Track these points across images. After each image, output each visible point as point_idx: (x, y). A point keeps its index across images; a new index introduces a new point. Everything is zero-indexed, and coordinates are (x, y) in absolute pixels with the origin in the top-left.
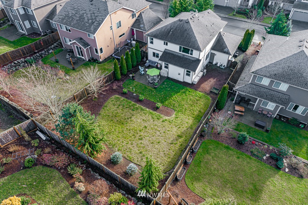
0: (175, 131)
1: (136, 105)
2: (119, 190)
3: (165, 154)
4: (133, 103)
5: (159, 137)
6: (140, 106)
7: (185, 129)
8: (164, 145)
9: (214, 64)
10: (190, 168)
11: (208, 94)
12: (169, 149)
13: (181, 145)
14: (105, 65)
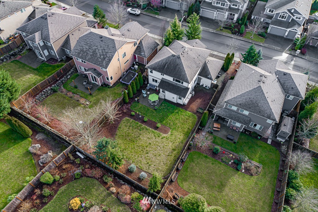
0: (170, 146)
1: (142, 126)
3: (164, 163)
4: (140, 123)
5: (159, 151)
6: (145, 126)
7: (178, 143)
8: (163, 157)
9: (201, 85)
10: (180, 173)
11: (195, 113)
12: (167, 160)
13: (175, 156)
14: (115, 89)
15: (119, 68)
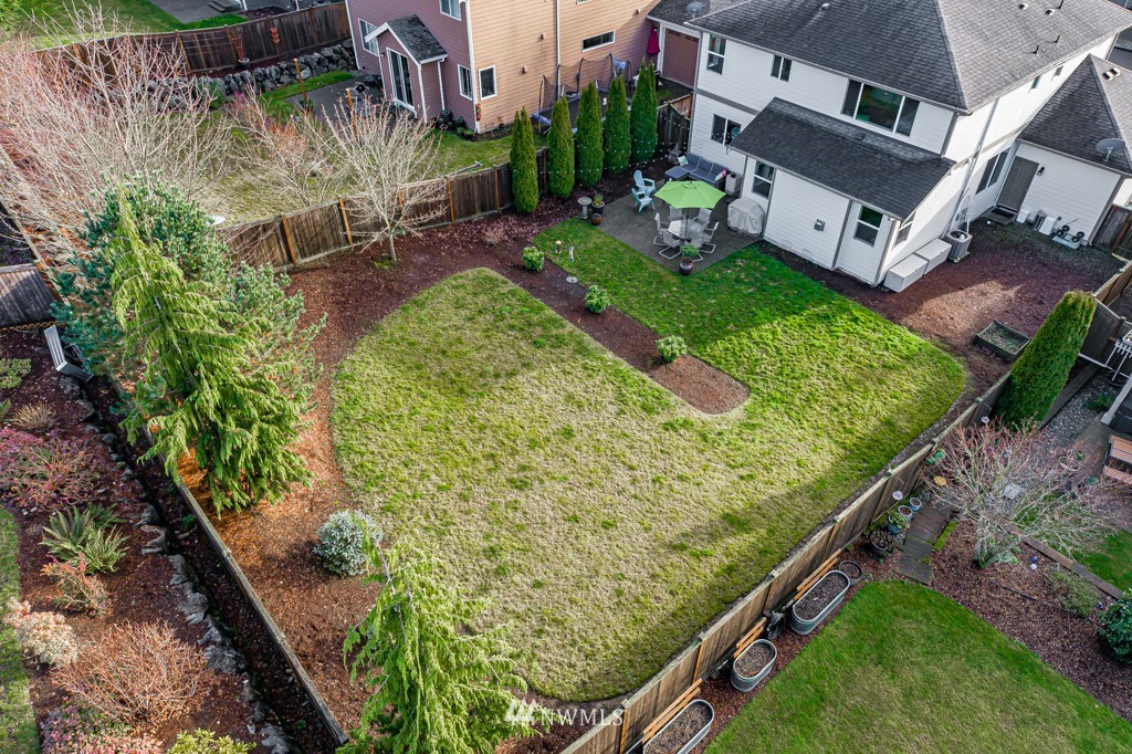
0: (717, 489)
1: (563, 326)
2: (259, 724)
3: (619, 593)
4: (550, 312)
5: (618, 499)
6: (578, 331)
7: (779, 490)
8: (631, 548)
9: (1021, 219)
11: (954, 350)
12: (653, 577)
13: (730, 570)
14: (488, 147)
15: (548, 44)
